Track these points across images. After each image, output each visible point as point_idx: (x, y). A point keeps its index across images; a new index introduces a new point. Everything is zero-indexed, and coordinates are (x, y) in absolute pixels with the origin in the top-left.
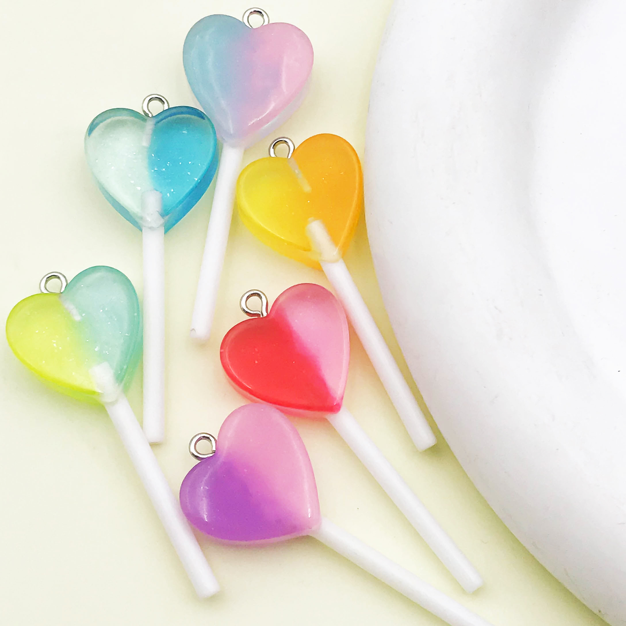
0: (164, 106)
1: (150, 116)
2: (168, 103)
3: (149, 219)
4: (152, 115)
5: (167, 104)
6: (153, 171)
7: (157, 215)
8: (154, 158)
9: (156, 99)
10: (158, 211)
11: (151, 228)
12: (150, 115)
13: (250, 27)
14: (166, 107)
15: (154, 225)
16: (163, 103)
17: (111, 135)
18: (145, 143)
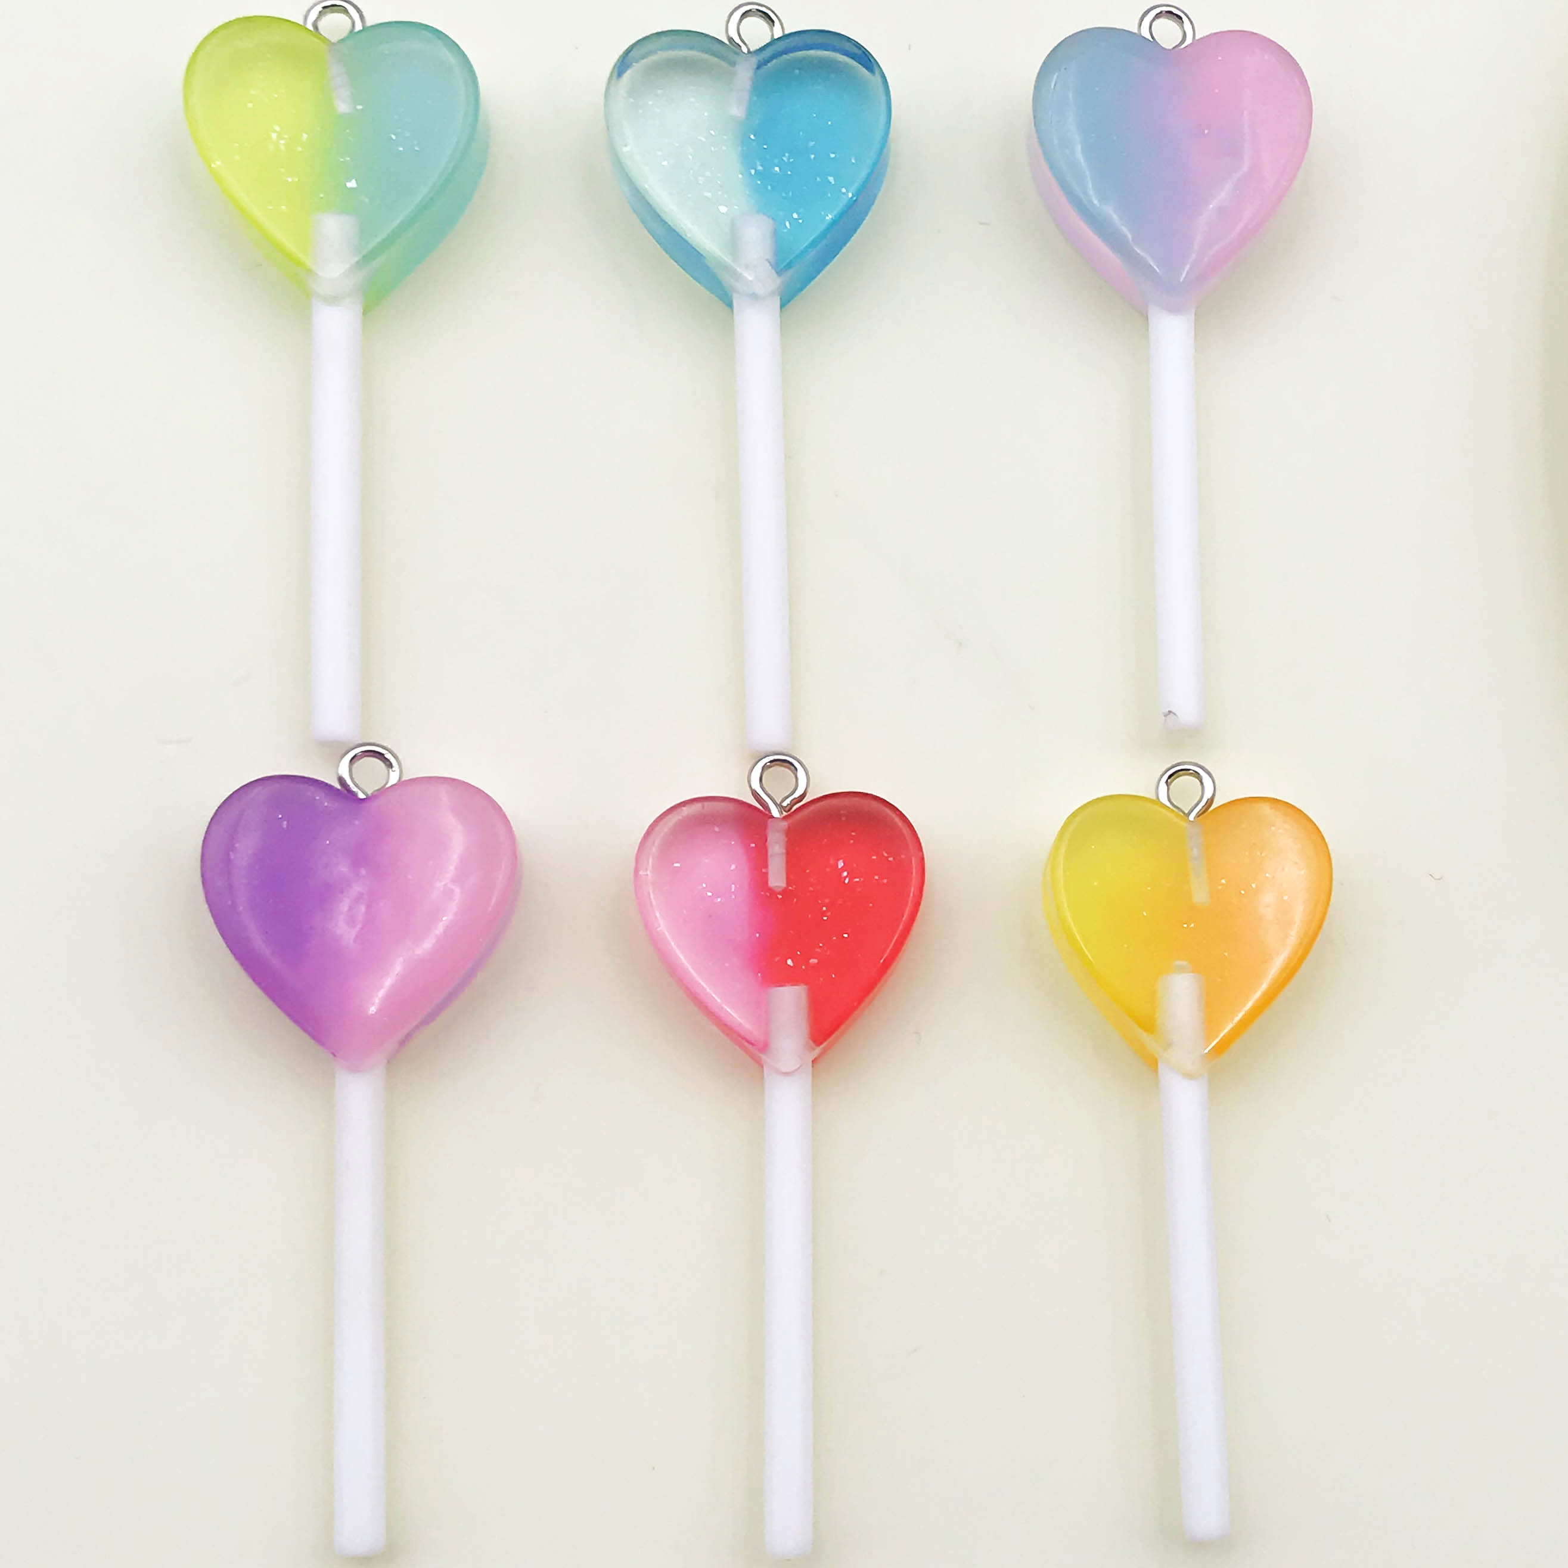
0: (772, 30)
1: (743, 51)
2: (781, 24)
3: (749, 276)
4: (749, 50)
5: (780, 27)
6: (753, 172)
7: (766, 270)
8: (754, 144)
9: (757, 14)
10: (767, 260)
11: (755, 297)
12: (744, 49)
13: (1152, 40)
14: (778, 33)
15: (760, 290)
16: (771, 23)
17: (660, 92)
18: (737, 111)
